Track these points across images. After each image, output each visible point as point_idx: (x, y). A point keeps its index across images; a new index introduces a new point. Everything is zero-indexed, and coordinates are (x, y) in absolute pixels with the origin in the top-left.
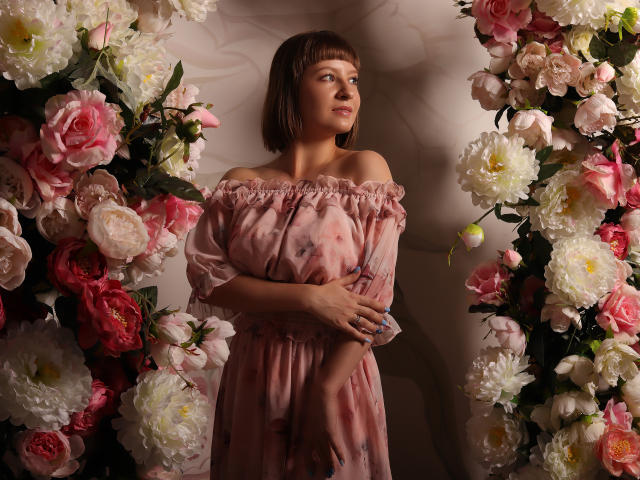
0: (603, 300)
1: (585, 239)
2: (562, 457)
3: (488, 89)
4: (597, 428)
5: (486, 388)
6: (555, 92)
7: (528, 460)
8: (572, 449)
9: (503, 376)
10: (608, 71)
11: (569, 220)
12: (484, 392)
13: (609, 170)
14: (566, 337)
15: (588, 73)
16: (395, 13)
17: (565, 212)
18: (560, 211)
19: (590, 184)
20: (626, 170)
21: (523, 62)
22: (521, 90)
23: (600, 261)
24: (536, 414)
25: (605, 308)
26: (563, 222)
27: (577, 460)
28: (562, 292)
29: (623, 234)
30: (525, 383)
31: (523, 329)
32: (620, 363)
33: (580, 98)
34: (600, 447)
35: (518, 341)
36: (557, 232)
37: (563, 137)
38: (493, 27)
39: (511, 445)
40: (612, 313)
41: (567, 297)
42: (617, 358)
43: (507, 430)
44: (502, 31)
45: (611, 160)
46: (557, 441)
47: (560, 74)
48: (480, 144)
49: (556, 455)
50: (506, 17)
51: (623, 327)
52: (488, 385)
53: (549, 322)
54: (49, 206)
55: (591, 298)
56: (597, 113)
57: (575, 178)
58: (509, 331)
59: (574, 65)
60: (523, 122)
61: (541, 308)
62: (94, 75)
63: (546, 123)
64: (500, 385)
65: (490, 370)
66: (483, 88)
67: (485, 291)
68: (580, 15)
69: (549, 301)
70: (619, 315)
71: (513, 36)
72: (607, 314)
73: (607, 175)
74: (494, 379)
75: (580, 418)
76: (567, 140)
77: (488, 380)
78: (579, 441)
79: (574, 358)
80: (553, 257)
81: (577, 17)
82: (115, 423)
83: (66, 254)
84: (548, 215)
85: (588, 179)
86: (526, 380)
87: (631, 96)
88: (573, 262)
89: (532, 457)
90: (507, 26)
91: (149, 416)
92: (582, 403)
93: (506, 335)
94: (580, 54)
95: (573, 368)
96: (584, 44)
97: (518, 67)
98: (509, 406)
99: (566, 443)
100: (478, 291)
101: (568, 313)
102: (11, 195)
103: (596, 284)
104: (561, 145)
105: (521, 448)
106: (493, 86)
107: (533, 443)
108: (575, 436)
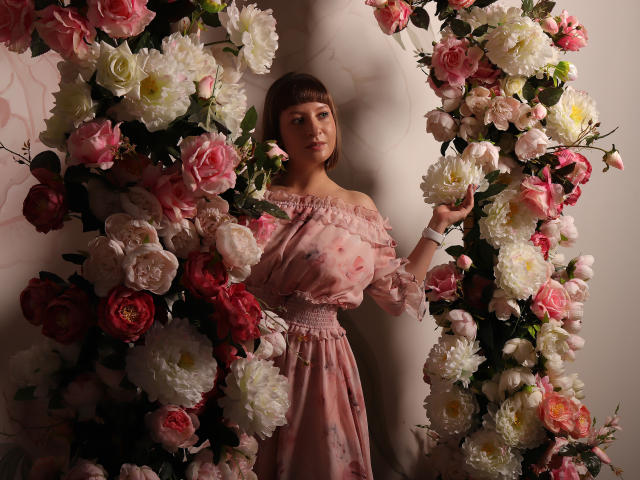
0: (536, 293)
1: (522, 245)
2: (510, 420)
3: (444, 125)
4: (536, 396)
5: (449, 368)
6: (500, 127)
7: (481, 425)
8: (517, 414)
9: (462, 358)
10: (542, 110)
11: (511, 229)
12: (449, 371)
13: (543, 188)
14: (508, 324)
15: (525, 112)
16: (332, 58)
17: (508, 224)
18: (504, 222)
19: (527, 200)
20: (556, 189)
21: (471, 102)
22: (471, 126)
23: (535, 262)
24: (486, 388)
25: (537, 300)
26: (507, 232)
27: (522, 423)
28: (507, 287)
29: (546, 240)
30: (479, 363)
31: (475, 319)
32: (556, 342)
33: (519, 132)
34: (541, 411)
35: (472, 328)
36: (502, 240)
37: (505, 163)
38: (447, 74)
39: (466, 415)
40: (544, 303)
41: (512, 292)
42: (555, 339)
43: (463, 403)
44: (454, 77)
45: (544, 182)
46: (505, 408)
47: (504, 113)
48: (440, 166)
49: (505, 419)
50: (460, 67)
51: (553, 314)
52: (452, 365)
53: (494, 312)
54: (178, 226)
55: (528, 290)
56: (535, 143)
57: (515, 195)
58: (465, 321)
59: (514, 106)
60: (478, 151)
61: (489, 301)
62: (209, 120)
63: (495, 151)
64: (462, 364)
65: (452, 354)
66: (440, 124)
67: (443, 290)
68: (527, 67)
69: (496, 295)
70: (549, 305)
71: (462, 82)
72: (540, 304)
73: (542, 193)
74: (455, 359)
75: (523, 388)
76: (508, 166)
77: (451, 361)
78: (522, 407)
79: (517, 341)
80: (500, 260)
81: (524, 69)
82: (221, 403)
83: (200, 264)
84: (495, 226)
85: (527, 196)
86: (479, 360)
87: (556, 129)
88: (516, 263)
89: (484, 423)
90: (459, 73)
91: (254, 394)
92: (526, 376)
93: (462, 324)
94: (516, 96)
95: (517, 347)
96: (518, 88)
97: (467, 107)
98: (466, 383)
99: (512, 410)
100: (437, 289)
101: (512, 304)
102: (150, 218)
103: (533, 281)
104: (504, 169)
105: (474, 416)
106: (447, 122)
107: (484, 411)
108: (519, 404)
